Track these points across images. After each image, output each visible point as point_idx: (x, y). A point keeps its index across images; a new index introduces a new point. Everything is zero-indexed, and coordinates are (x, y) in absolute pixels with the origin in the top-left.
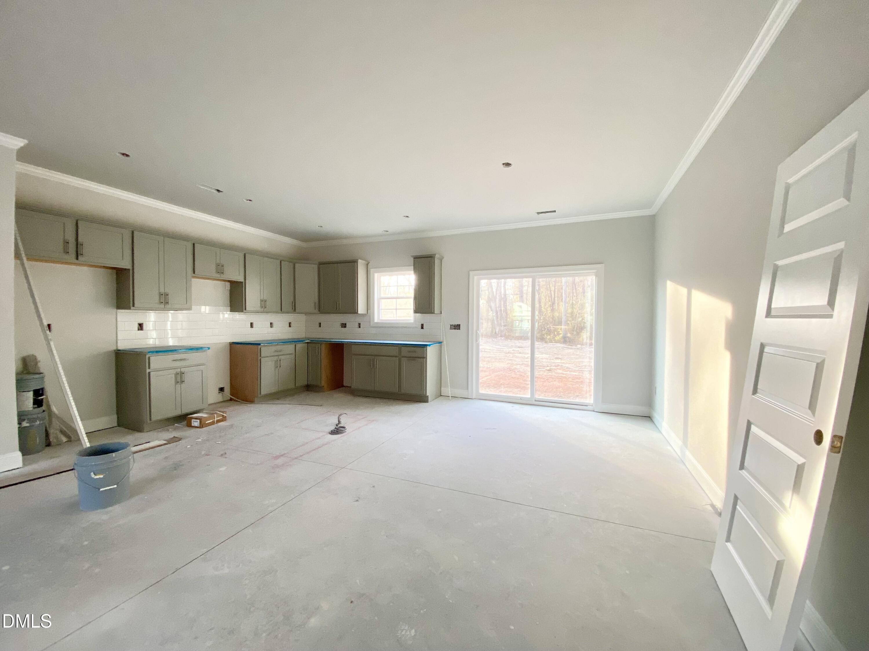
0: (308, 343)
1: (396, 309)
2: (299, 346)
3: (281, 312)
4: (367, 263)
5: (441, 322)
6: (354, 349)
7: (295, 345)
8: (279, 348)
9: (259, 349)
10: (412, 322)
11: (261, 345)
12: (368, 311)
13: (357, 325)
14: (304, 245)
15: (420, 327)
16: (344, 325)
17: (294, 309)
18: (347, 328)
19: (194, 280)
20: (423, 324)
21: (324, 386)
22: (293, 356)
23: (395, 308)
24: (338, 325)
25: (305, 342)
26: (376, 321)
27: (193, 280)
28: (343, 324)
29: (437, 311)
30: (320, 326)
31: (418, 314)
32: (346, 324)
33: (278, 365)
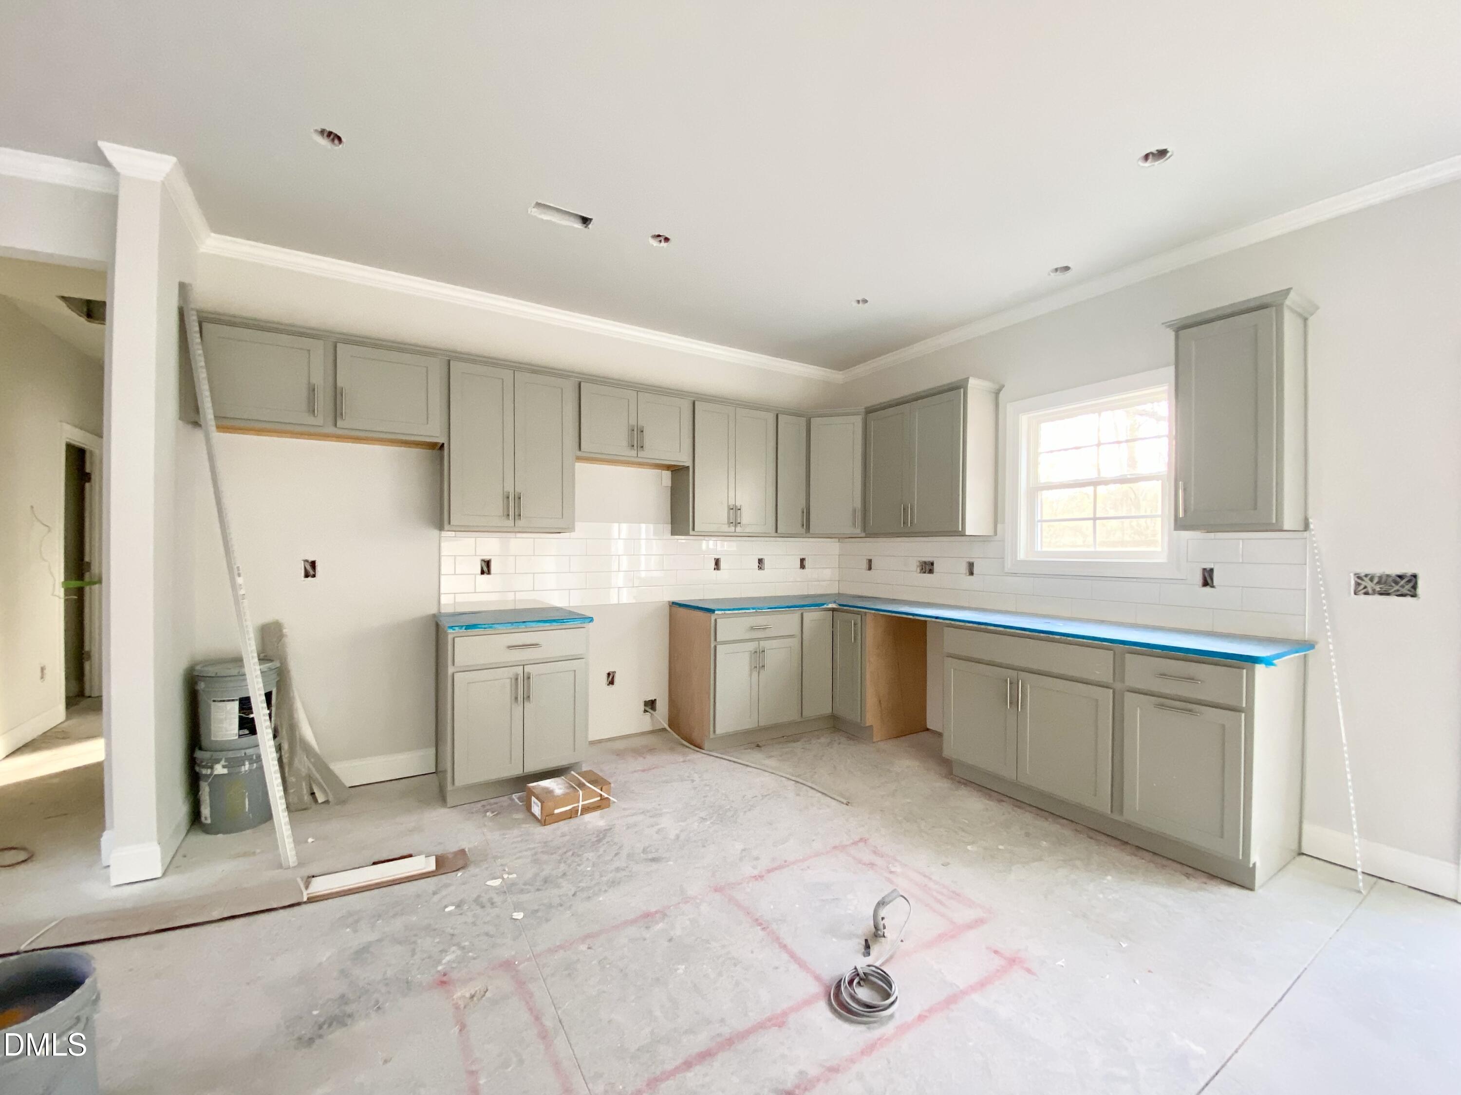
0: (833, 611)
1: (1095, 519)
2: (812, 616)
3: (776, 535)
4: (997, 387)
5: (1305, 564)
6: (952, 641)
7: (802, 615)
8: (760, 620)
9: (713, 621)
10: (1162, 559)
11: (716, 612)
12: (999, 526)
13: (964, 568)
14: (838, 377)
15: (1199, 579)
16: (928, 567)
17: (806, 526)
18: (934, 573)
19: (581, 468)
20: (1212, 570)
21: (871, 726)
22: (795, 643)
23: (1092, 516)
24: (914, 566)
25: (825, 606)
26: (1022, 555)
27: (579, 466)
28: (925, 563)
29: (1290, 520)
30: (870, 568)
31: (1186, 535)
32: (932, 564)
33: (758, 660)
